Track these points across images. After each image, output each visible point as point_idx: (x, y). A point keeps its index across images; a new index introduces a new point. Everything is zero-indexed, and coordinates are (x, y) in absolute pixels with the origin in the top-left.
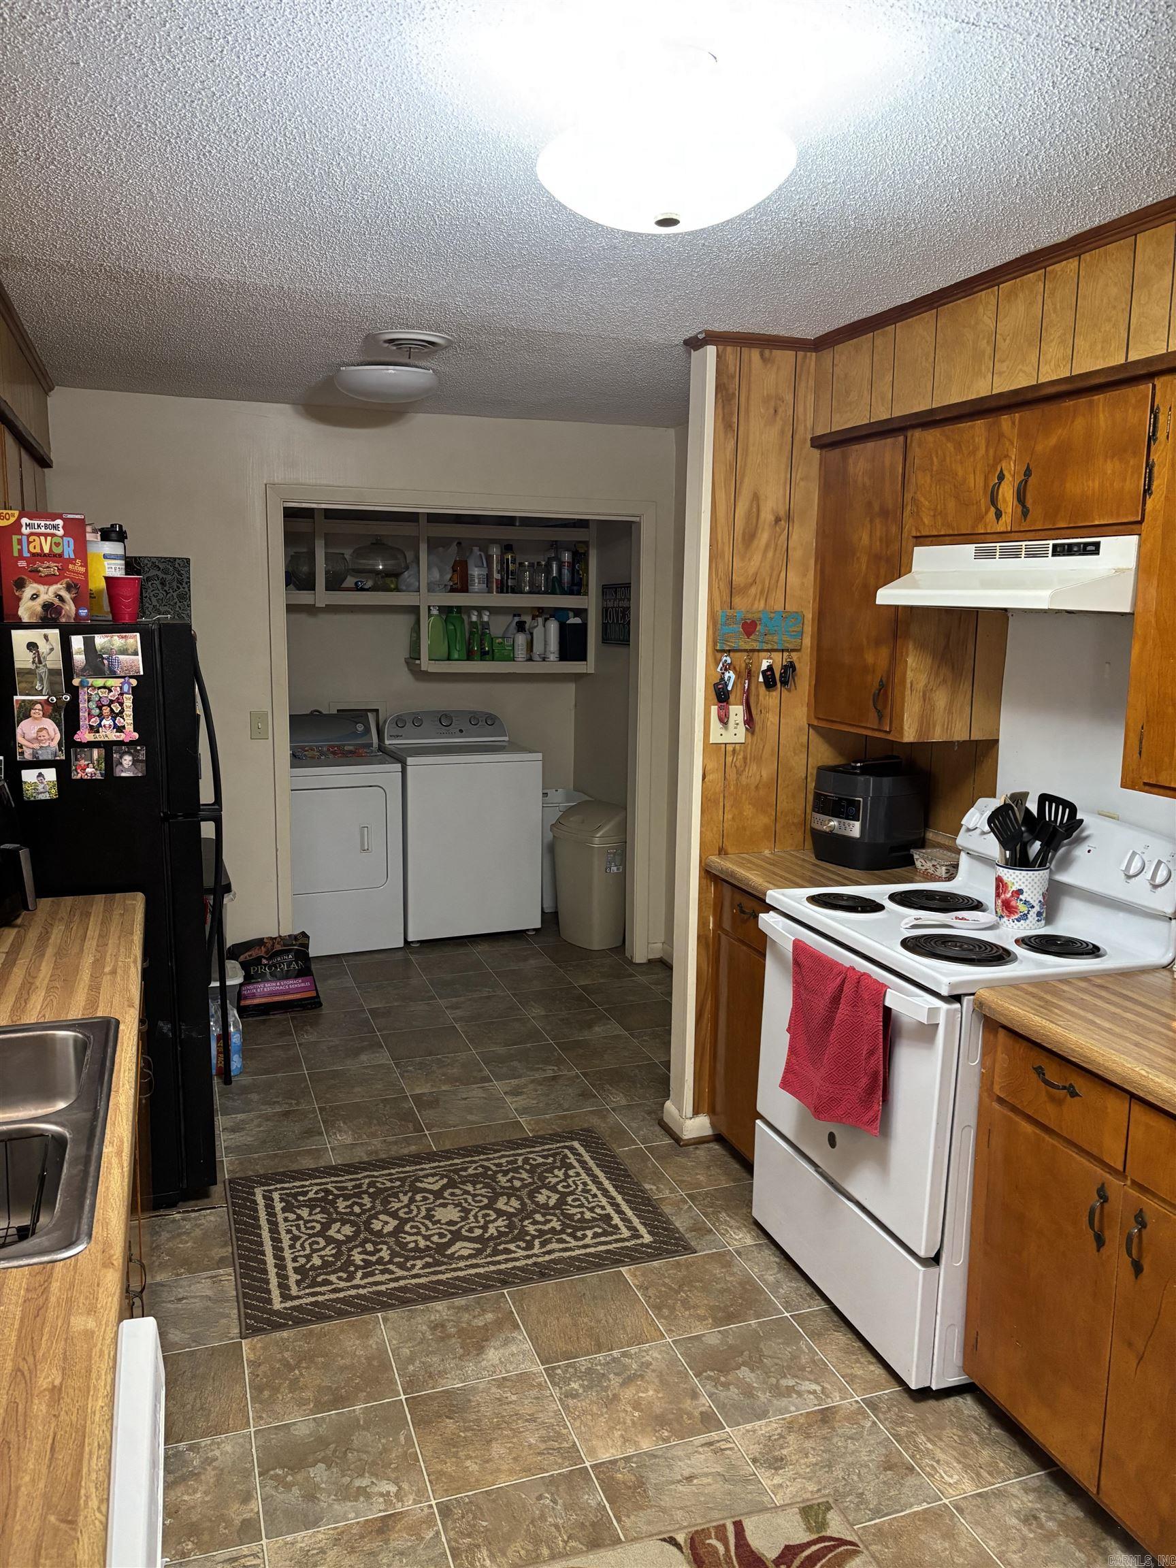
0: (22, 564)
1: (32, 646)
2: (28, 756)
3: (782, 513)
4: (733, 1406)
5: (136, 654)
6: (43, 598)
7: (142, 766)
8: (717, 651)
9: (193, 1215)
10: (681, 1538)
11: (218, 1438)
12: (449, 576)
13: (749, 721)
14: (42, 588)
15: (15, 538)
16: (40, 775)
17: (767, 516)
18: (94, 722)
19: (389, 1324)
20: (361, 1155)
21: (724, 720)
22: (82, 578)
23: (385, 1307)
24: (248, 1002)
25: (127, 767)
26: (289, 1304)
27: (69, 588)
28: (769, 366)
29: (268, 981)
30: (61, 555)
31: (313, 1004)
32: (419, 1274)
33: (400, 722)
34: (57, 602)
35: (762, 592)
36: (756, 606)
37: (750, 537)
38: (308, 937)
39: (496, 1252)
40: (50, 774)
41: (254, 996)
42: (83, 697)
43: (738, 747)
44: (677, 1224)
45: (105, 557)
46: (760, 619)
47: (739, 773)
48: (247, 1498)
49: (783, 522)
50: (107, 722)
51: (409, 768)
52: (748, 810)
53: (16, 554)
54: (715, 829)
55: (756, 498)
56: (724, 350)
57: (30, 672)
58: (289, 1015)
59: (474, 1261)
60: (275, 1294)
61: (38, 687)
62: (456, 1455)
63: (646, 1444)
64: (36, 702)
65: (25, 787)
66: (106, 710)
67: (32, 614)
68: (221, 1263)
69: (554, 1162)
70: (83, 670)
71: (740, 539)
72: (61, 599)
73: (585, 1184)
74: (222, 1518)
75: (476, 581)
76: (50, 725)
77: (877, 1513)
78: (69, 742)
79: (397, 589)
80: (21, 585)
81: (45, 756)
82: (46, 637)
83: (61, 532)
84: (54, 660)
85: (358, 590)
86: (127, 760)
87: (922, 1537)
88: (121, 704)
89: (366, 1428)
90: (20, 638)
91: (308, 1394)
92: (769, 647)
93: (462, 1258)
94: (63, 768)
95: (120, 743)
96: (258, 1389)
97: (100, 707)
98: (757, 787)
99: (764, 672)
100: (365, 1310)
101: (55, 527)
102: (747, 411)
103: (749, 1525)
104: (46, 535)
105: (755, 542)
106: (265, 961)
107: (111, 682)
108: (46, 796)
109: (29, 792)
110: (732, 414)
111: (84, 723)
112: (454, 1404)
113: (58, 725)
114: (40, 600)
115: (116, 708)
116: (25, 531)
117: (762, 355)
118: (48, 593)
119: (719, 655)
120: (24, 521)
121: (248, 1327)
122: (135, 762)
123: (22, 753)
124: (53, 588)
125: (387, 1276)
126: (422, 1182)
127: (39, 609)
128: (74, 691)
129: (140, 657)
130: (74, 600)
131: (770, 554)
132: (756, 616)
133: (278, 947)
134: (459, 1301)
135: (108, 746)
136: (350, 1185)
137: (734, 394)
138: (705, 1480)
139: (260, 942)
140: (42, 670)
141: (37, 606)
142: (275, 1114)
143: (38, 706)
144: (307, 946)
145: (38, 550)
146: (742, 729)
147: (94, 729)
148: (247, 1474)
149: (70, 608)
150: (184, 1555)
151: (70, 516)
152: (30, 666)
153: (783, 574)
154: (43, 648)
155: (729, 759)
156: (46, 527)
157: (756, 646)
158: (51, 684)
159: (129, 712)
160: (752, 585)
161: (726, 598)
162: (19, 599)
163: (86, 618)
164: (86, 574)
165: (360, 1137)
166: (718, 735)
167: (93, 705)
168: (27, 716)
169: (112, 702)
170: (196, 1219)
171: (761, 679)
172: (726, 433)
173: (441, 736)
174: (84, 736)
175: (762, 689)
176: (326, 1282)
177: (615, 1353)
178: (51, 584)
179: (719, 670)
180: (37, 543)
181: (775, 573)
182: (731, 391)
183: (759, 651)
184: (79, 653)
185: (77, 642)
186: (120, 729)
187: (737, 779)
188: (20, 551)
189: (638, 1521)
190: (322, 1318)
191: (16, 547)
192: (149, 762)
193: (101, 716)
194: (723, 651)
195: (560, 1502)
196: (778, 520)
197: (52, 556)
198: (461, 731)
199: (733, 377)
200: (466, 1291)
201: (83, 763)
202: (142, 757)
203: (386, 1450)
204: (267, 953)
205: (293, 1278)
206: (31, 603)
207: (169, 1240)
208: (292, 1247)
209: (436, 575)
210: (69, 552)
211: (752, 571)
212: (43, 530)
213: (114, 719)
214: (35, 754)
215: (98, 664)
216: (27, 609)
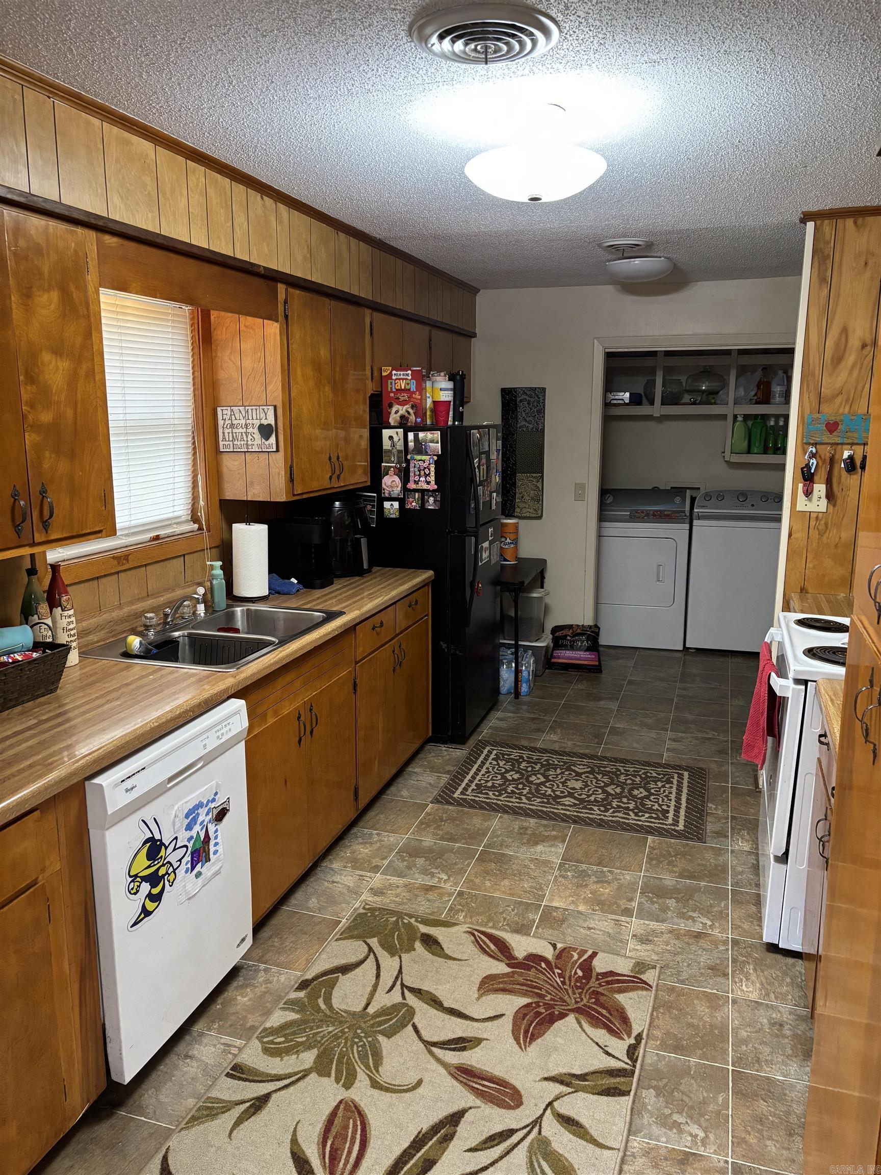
0: (392, 395)
1: (391, 438)
2: (387, 495)
3: (868, 341)
4: (648, 912)
5: (437, 442)
6: (401, 412)
7: (438, 503)
8: (806, 443)
9: (451, 750)
10: (559, 946)
11: (390, 834)
12: (753, 393)
13: (830, 496)
14: (400, 407)
15: (389, 381)
16: (392, 505)
17: (855, 342)
18: (417, 478)
19: (501, 820)
20: (556, 747)
21: (808, 493)
22: (419, 401)
23: (505, 812)
24: (555, 660)
25: (431, 504)
26: (462, 796)
27: (412, 407)
28: (861, 230)
29: (568, 650)
30: (409, 390)
31: (597, 669)
32: (536, 804)
33: (708, 496)
34: (406, 414)
35: (847, 401)
36: (841, 411)
37: (838, 359)
38: (599, 628)
39: (585, 808)
40: (396, 505)
41: (559, 657)
42: (412, 465)
43: (820, 515)
44: (708, 827)
45: (441, 389)
46: (841, 421)
47: (821, 534)
48: (384, 858)
49: (868, 348)
50: (422, 479)
51: (694, 528)
52: (828, 563)
53: (389, 390)
54: (798, 573)
55: (845, 330)
56: (822, 224)
57: (389, 451)
58: (579, 673)
59: (570, 809)
60: (460, 789)
61: (393, 459)
62: (484, 878)
63: (582, 908)
64: (392, 467)
65: (385, 510)
66: (422, 473)
67: (396, 421)
68: (448, 772)
69: (662, 778)
70: (413, 450)
71: (829, 361)
72: (409, 413)
73: (670, 793)
74: (369, 861)
75: (777, 395)
76: (397, 479)
77: (682, 982)
78: (405, 489)
79: (715, 403)
80: (391, 406)
81: (394, 495)
82: (397, 433)
83: (410, 378)
84: (400, 446)
85: (691, 404)
86: (431, 500)
87: (695, 1002)
88: (429, 470)
89: (454, 853)
90: (386, 433)
91: (440, 833)
92: (850, 441)
93: (565, 805)
94: (402, 502)
95: (428, 490)
96: (421, 823)
97: (419, 471)
98: (836, 546)
99: (845, 461)
100: (494, 810)
101: (407, 375)
102: (840, 266)
103: (601, 955)
104: (403, 379)
105: (843, 363)
106: (569, 638)
107: (424, 457)
108: (392, 516)
109: (386, 512)
110: (826, 270)
111: (412, 479)
112: (502, 859)
113: (400, 479)
114: (399, 414)
115: (427, 471)
116: (394, 377)
117: (855, 223)
118: (402, 410)
119: (806, 446)
120: (394, 372)
121: (437, 799)
122: (435, 501)
123: (384, 493)
124: (405, 407)
125: (518, 800)
126: (575, 766)
127: (399, 418)
128: (408, 462)
129: (440, 444)
130: (414, 413)
131: (855, 373)
132: (838, 419)
133: (579, 631)
134: (545, 822)
135: (423, 492)
136: (535, 758)
137: (828, 255)
138: (598, 932)
139: (570, 627)
140: (394, 450)
141: (397, 416)
142: (528, 718)
143: (392, 469)
144: (598, 634)
145: (399, 388)
146: (824, 501)
147: (416, 482)
148: (391, 850)
149: (412, 418)
150: (345, 867)
151: (415, 369)
152: (390, 448)
153: (868, 386)
154: (396, 439)
155: (813, 523)
156: (403, 375)
157: (838, 440)
158: (398, 457)
159: (433, 474)
160: (838, 395)
161: (815, 404)
162: (390, 413)
163: (420, 423)
164: (421, 400)
165: (563, 739)
166: (802, 504)
167: (416, 469)
168: (387, 474)
169: (425, 468)
170: (452, 752)
171: (843, 466)
172: (821, 284)
173: (736, 507)
174: (412, 486)
175: (844, 473)
176: (487, 794)
177: (605, 869)
178: (404, 405)
179: (806, 457)
180: (399, 384)
181: (860, 387)
182: (826, 253)
183: (842, 444)
184: (411, 442)
185: (411, 436)
186: (428, 483)
187: (819, 539)
188: (391, 388)
189: (547, 933)
190: (472, 807)
191: (389, 386)
192: (442, 502)
193: (420, 476)
194: (809, 444)
195: (516, 911)
196: (864, 346)
197: (406, 390)
198: (753, 505)
199: (829, 242)
200: (551, 819)
201: (411, 500)
202: (439, 499)
203: (456, 864)
204: (572, 633)
205: (473, 786)
206: (395, 416)
207: (433, 757)
208: (483, 775)
209: (742, 392)
210: (413, 388)
211: (838, 385)
212: (402, 377)
213: (426, 477)
214: (389, 494)
215: (420, 448)
216: (393, 419)
